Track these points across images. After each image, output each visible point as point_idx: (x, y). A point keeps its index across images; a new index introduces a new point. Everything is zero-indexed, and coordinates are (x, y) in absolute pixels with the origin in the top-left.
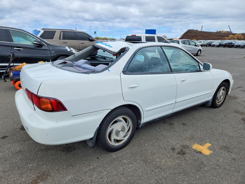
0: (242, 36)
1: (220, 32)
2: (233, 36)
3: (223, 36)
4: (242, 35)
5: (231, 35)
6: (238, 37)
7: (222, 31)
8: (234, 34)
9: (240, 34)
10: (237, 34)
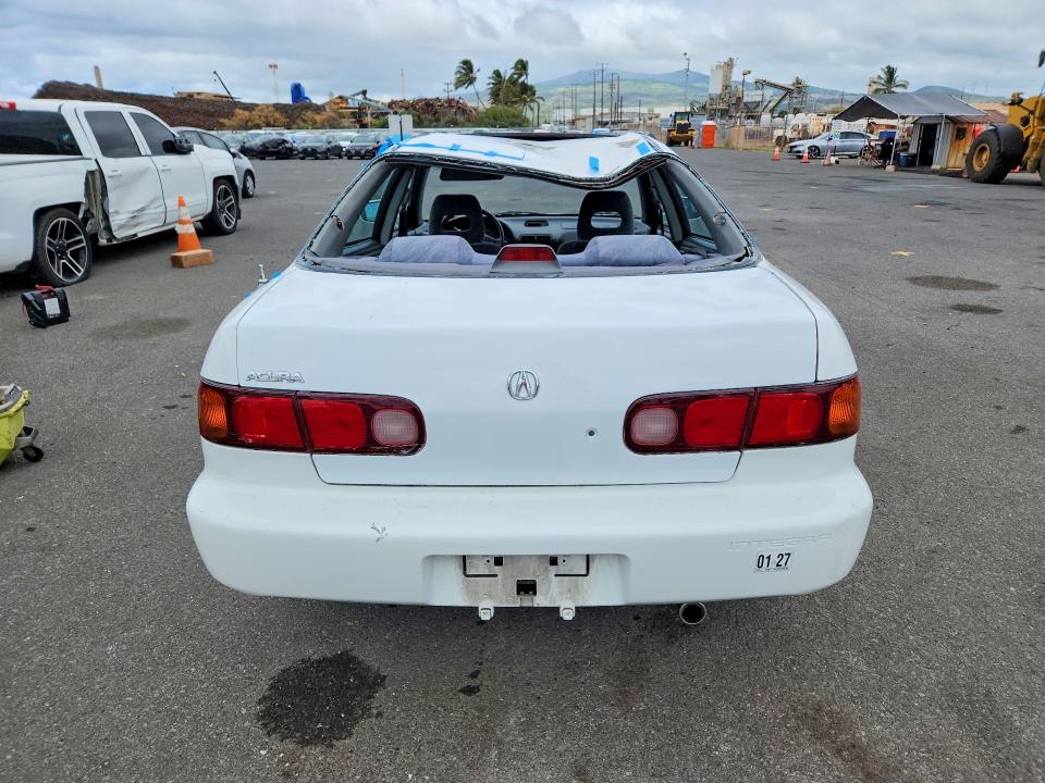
0: (277, 115)
1: (191, 95)
2: (247, 113)
3: (211, 115)
4: (277, 110)
5: (241, 112)
6: (266, 117)
7: (199, 94)
8: (250, 107)
9: (268, 106)
10: (257, 105)
